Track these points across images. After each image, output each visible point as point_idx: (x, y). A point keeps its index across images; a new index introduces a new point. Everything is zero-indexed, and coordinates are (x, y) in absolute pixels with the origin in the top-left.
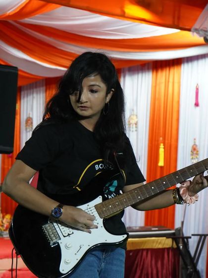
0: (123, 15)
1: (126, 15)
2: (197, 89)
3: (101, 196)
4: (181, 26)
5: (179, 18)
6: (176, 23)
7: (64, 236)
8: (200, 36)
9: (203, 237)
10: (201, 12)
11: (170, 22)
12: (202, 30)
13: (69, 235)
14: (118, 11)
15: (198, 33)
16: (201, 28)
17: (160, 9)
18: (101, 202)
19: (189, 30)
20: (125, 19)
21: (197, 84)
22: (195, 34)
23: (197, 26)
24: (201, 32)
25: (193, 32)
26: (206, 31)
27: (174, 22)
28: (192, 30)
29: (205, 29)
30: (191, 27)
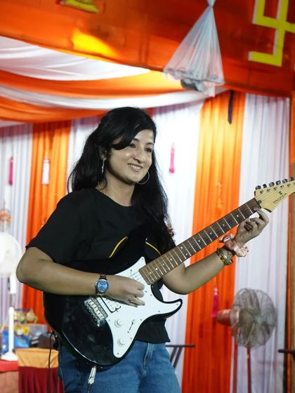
0: (71, 48)
1: (75, 48)
2: (173, 150)
3: (143, 258)
4: (149, 65)
5: (147, 54)
6: (143, 61)
7: (112, 312)
8: (176, 78)
9: (178, 349)
10: (178, 46)
11: (134, 58)
12: (178, 71)
13: (116, 309)
14: (64, 43)
15: (173, 75)
16: (177, 68)
17: (122, 41)
18: (145, 264)
19: (161, 70)
20: (73, 53)
21: (173, 144)
22: (169, 75)
23: (171, 64)
24: (176, 73)
25: (166, 73)
26: (184, 72)
27: (140, 59)
28: (165, 70)
29: (183, 70)
30: (164, 66)
